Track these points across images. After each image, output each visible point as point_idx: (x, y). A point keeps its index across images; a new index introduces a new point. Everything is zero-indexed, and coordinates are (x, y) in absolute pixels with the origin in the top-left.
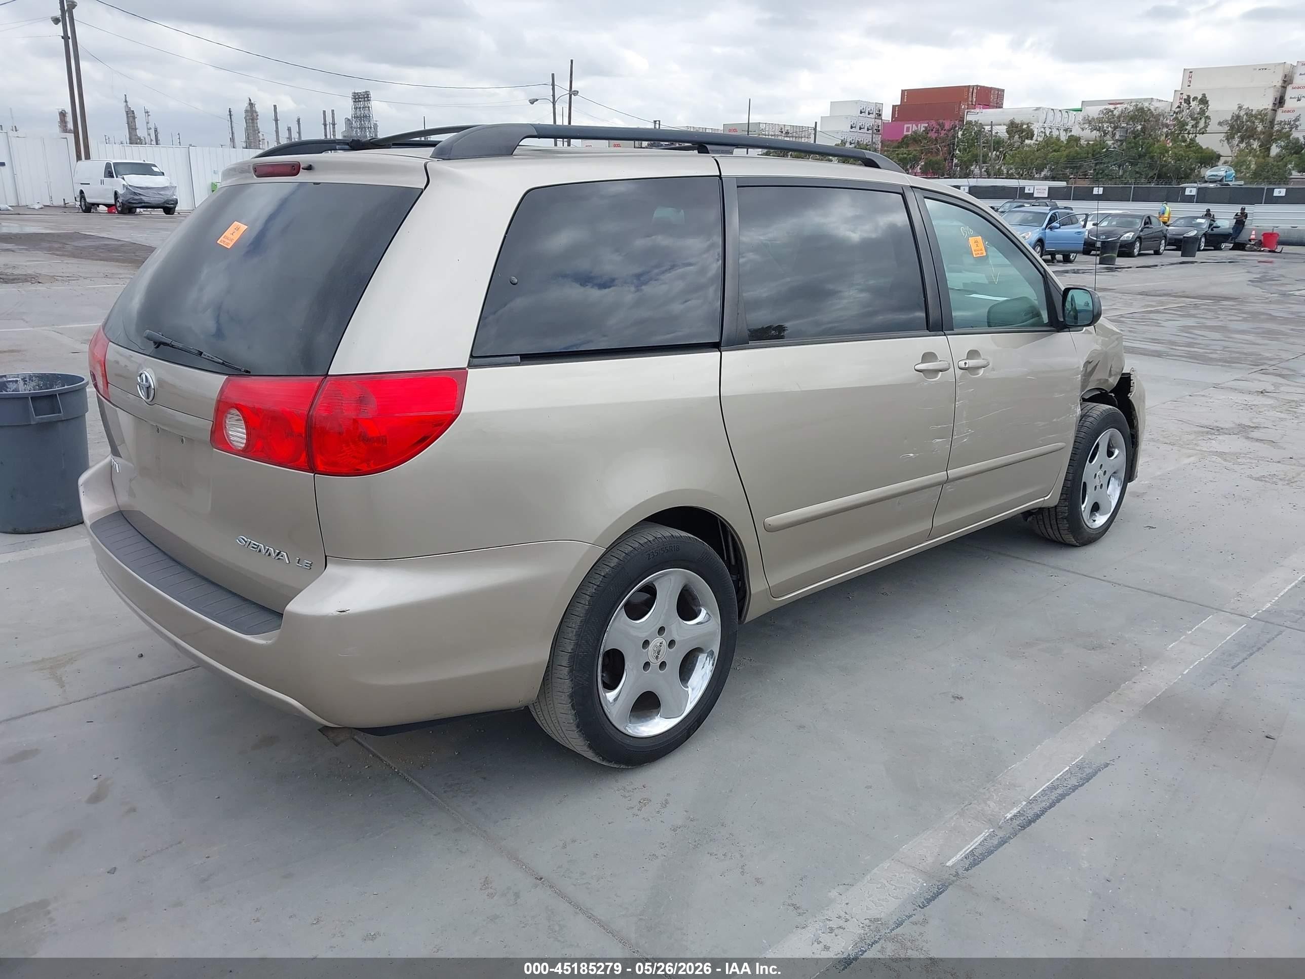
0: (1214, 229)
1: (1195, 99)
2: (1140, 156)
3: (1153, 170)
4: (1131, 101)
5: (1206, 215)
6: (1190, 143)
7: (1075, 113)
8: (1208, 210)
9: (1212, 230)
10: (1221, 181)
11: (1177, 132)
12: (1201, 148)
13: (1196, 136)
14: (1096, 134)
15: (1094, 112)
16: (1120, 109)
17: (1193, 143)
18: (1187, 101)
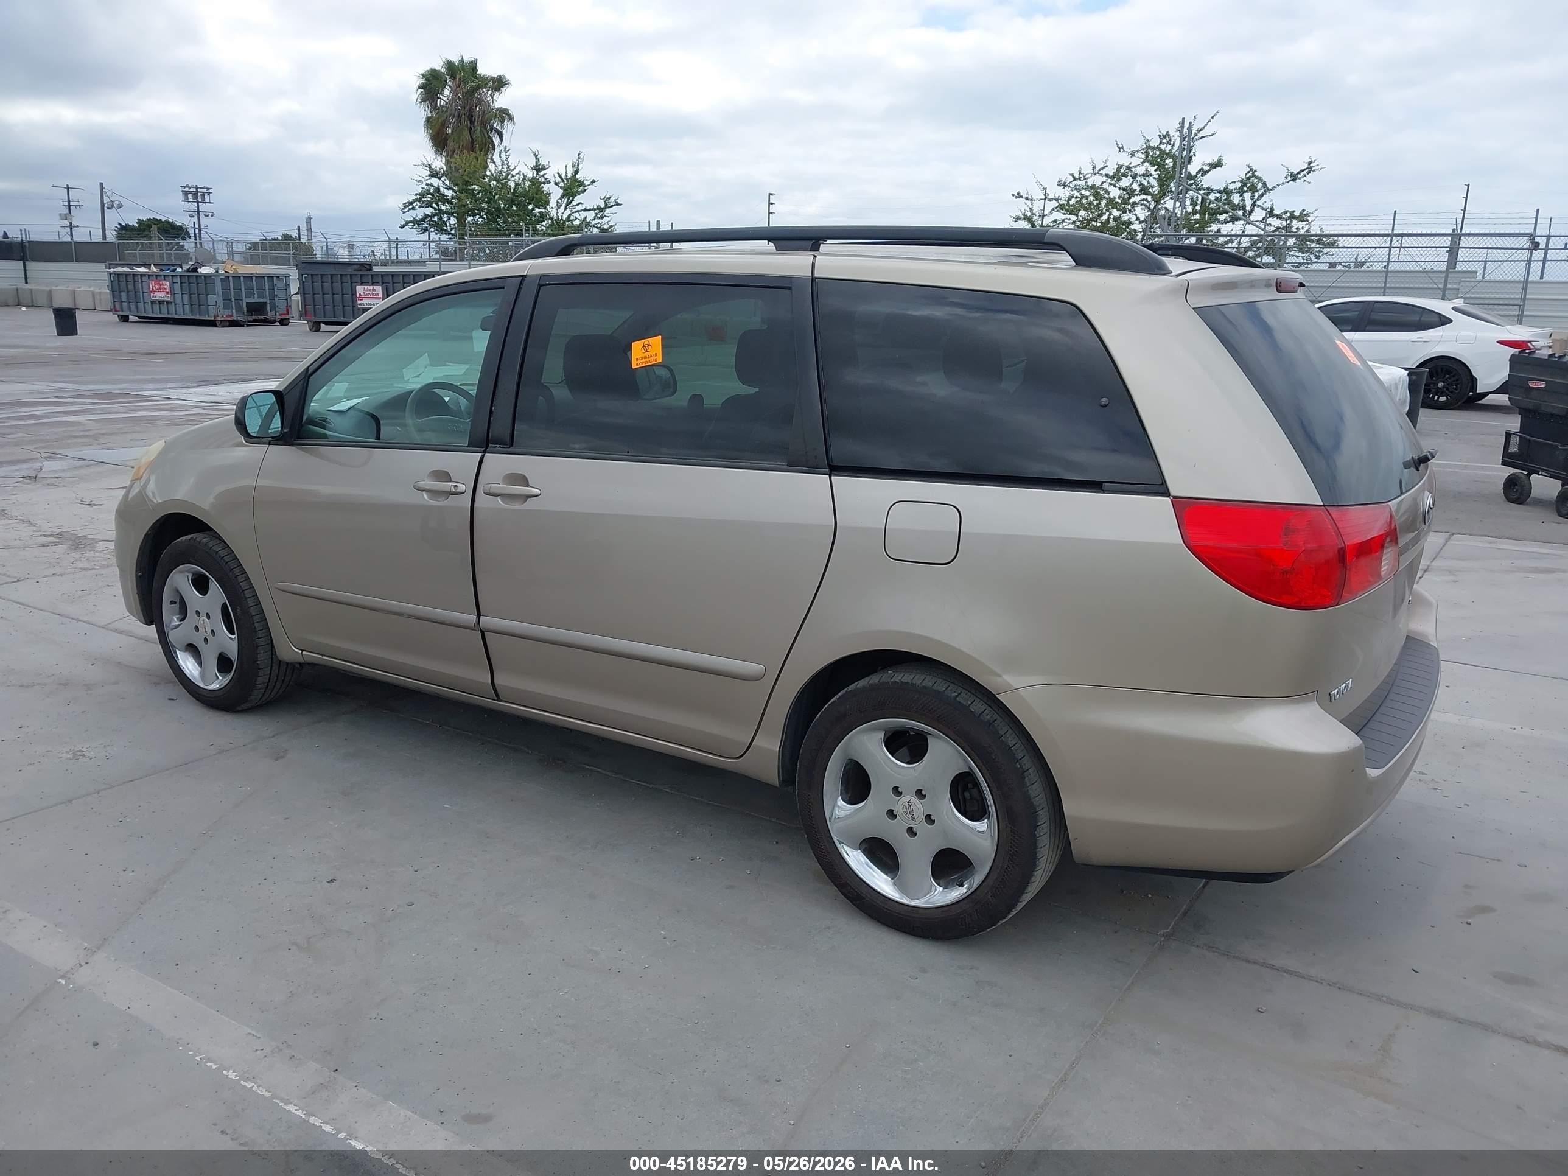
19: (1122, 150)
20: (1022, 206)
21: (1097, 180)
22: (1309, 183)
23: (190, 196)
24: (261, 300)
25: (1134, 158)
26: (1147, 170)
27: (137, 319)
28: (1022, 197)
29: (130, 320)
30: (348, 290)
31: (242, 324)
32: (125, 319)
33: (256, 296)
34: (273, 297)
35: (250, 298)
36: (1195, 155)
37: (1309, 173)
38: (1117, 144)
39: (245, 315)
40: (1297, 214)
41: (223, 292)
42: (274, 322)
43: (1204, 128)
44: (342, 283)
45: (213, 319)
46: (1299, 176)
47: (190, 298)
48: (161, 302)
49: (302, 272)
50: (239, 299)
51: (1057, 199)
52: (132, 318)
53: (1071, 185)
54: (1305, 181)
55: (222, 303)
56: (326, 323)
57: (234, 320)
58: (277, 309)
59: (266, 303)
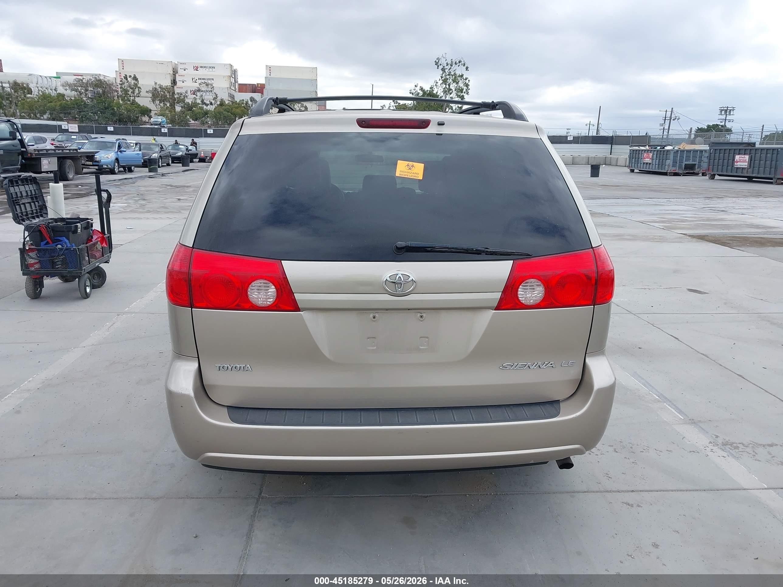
0: (189, 151)
1: (130, 76)
2: (106, 108)
3: (115, 116)
4: (92, 75)
5: (175, 143)
6: (133, 102)
7: (55, 79)
8: (176, 141)
9: (188, 152)
10: (160, 124)
11: (123, 95)
12: (139, 105)
13: (135, 98)
14: (74, 93)
15: (71, 79)
16: (86, 79)
17: (134, 102)
18: (126, 77)
23: (723, 112)
24: (694, 163)
27: (638, 171)
29: (634, 172)
30: (731, 158)
31: (680, 174)
32: (632, 171)
33: (691, 160)
34: (700, 162)
35: (688, 161)
39: (683, 170)
41: (673, 158)
42: (698, 174)
44: (729, 154)
45: (666, 172)
47: (659, 161)
48: (647, 163)
49: (711, 148)
50: (681, 161)
52: (636, 171)
55: (672, 164)
56: (720, 175)
57: (676, 173)
58: (701, 168)
59: (696, 164)
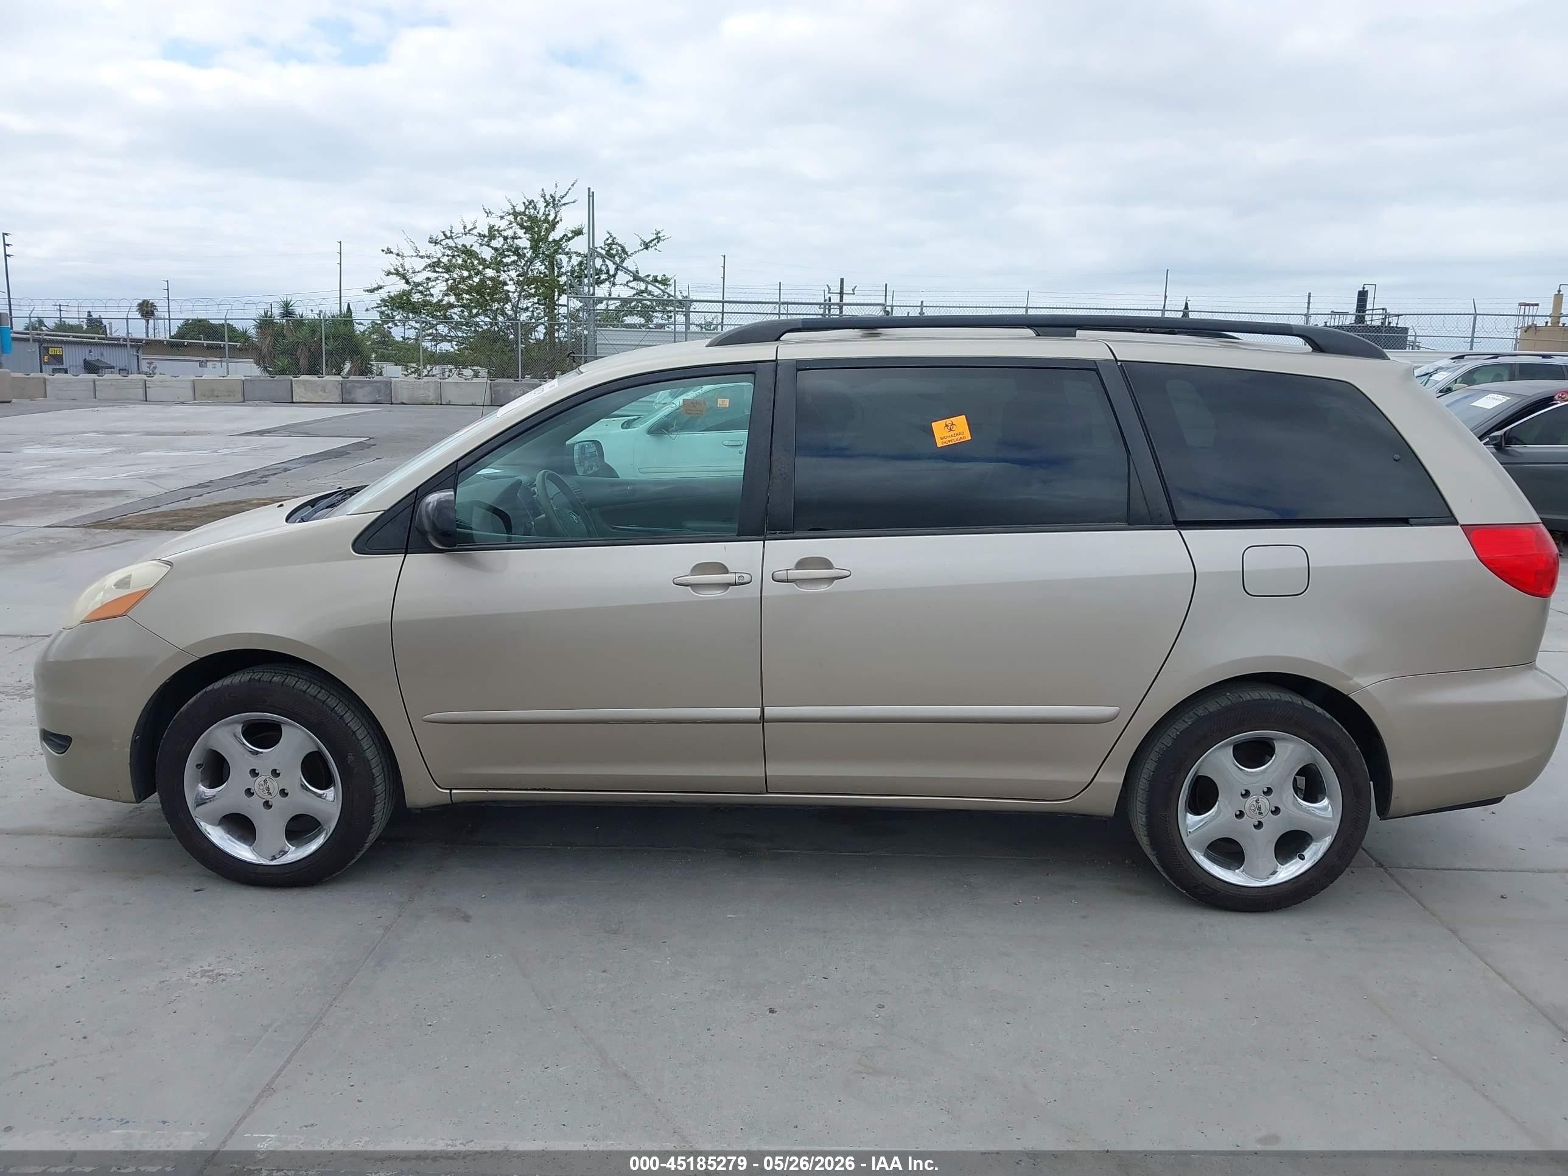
19: (490, 215)
20: (392, 262)
21: (469, 241)
22: (660, 251)
25: (503, 220)
26: (515, 233)
28: (391, 252)
36: (561, 220)
37: (658, 242)
38: (484, 209)
40: (659, 278)
43: (566, 195)
46: (651, 245)
51: (429, 256)
53: (442, 243)
54: (656, 249)
